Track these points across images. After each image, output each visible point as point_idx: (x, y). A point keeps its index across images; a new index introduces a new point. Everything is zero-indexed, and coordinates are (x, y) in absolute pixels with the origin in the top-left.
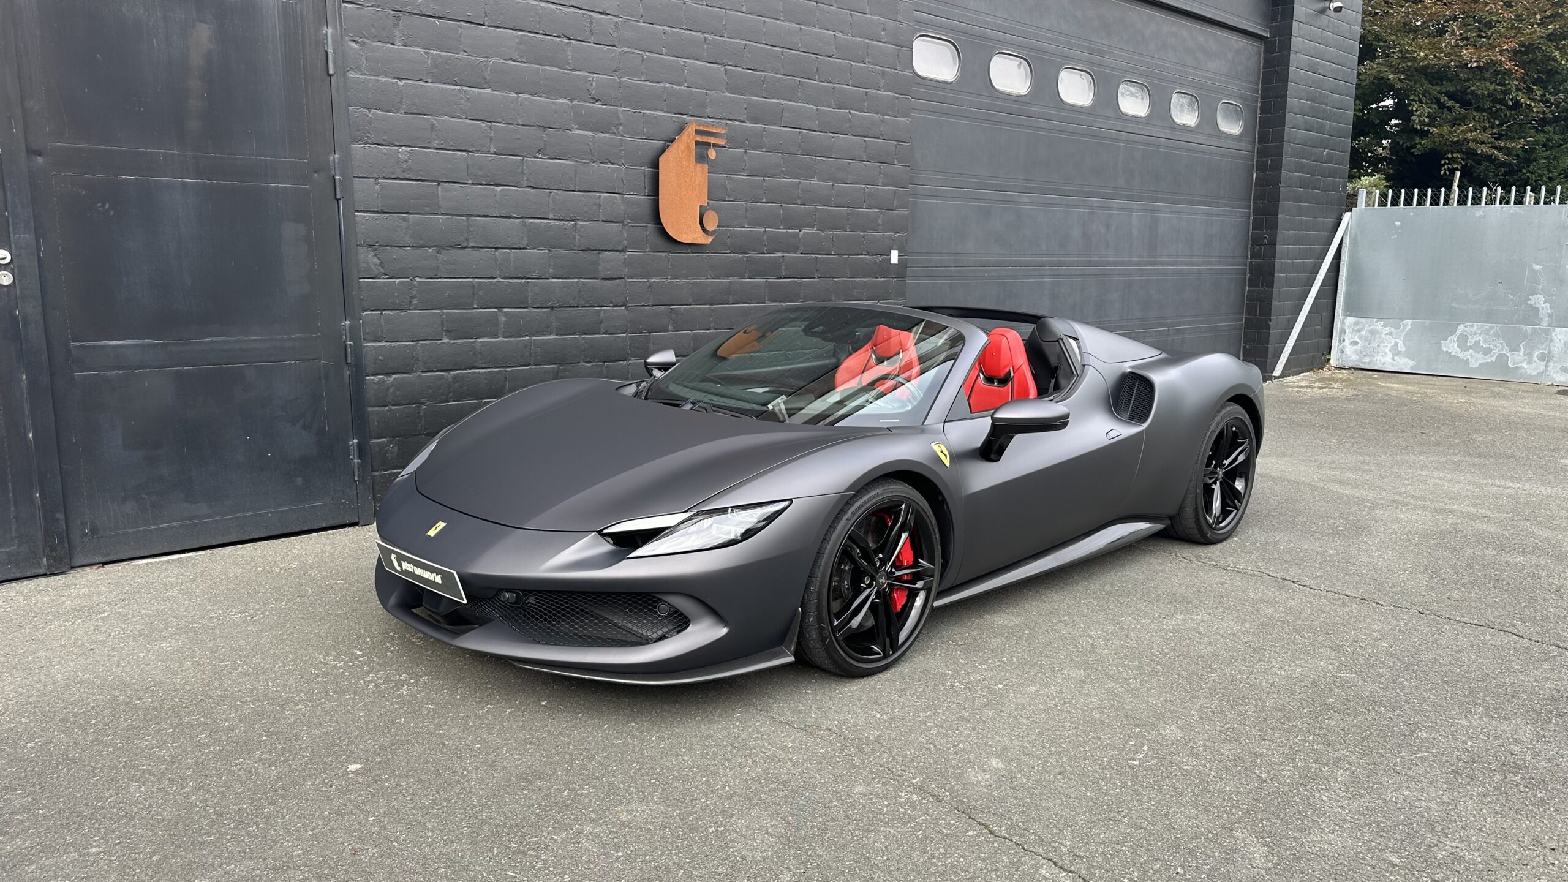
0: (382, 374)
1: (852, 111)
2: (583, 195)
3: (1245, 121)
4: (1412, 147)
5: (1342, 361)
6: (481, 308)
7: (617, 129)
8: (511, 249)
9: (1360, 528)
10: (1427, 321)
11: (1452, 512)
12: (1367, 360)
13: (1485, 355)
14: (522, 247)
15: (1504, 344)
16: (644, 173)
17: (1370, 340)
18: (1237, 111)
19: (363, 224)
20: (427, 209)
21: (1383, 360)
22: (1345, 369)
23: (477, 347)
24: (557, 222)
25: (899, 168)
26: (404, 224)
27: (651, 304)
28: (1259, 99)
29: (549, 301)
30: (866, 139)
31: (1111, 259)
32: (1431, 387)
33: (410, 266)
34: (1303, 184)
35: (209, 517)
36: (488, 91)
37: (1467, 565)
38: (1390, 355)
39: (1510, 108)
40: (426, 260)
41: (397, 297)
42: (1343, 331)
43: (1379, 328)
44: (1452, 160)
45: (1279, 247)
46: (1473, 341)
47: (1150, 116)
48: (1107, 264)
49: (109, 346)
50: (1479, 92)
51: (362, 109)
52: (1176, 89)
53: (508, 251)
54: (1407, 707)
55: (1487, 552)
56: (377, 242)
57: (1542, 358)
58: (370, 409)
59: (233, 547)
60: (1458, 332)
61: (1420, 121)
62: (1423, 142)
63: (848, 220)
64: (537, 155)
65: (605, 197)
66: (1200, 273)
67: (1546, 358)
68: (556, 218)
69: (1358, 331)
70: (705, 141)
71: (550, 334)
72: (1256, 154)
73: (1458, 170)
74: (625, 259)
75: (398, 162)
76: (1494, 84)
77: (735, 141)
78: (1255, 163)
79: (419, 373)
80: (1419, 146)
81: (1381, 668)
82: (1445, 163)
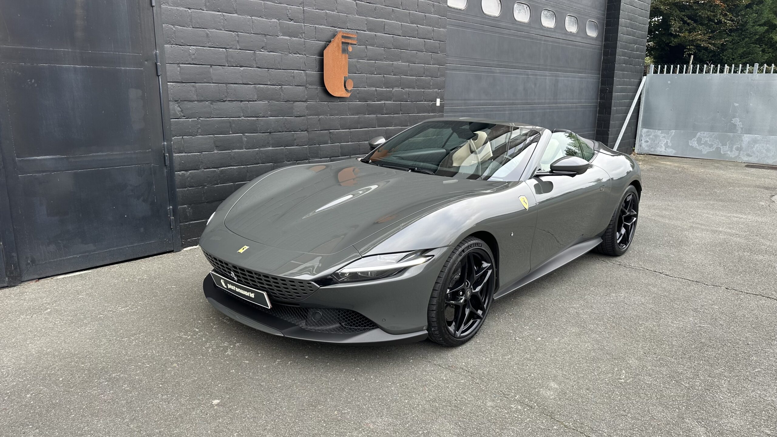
0: (183, 171)
1: (418, 25)
2: (285, 72)
3: (599, 30)
4: (669, 43)
5: (641, 150)
6: (234, 134)
7: (302, 36)
8: (248, 101)
9: (680, 242)
10: (682, 131)
11: (721, 232)
12: (653, 150)
13: (710, 148)
14: (255, 100)
15: (719, 143)
16: (316, 59)
17: (654, 140)
18: (595, 25)
19: (172, 89)
20: (205, 80)
21: (660, 150)
22: (642, 154)
23: (232, 154)
24: (272, 86)
25: (440, 55)
26: (193, 89)
27: (319, 129)
28: (605, 19)
29: (268, 129)
30: (425, 40)
31: (536, 101)
32: (685, 163)
33: (197, 111)
34: (625, 62)
35: (95, 251)
36: (235, 15)
37: (738, 261)
38: (664, 147)
39: (716, 24)
40: (205, 108)
41: (190, 128)
42: (641, 136)
43: (659, 134)
44: (690, 49)
45: (615, 94)
46: (704, 141)
47: (556, 27)
48: (535, 103)
49: (37, 160)
50: (703, 15)
51: (170, 26)
52: (568, 14)
53: (247, 102)
54: (741, 342)
55: (745, 254)
56: (179, 99)
57: (737, 149)
58: (177, 190)
59: (108, 267)
60: (697, 136)
61: (675, 30)
62: (675, 40)
63: (416, 82)
64: (261, 50)
65: (296, 72)
66: (576, 107)
67: (739, 149)
68: (272, 84)
69: (649, 135)
70: (346, 41)
71: (269, 147)
72: (603, 47)
73: (692, 55)
74: (307, 106)
75: (190, 55)
76: (709, 12)
77: (362, 41)
78: (603, 52)
79: (203, 170)
80: (673, 42)
81: (720, 321)
82: (686, 51)
